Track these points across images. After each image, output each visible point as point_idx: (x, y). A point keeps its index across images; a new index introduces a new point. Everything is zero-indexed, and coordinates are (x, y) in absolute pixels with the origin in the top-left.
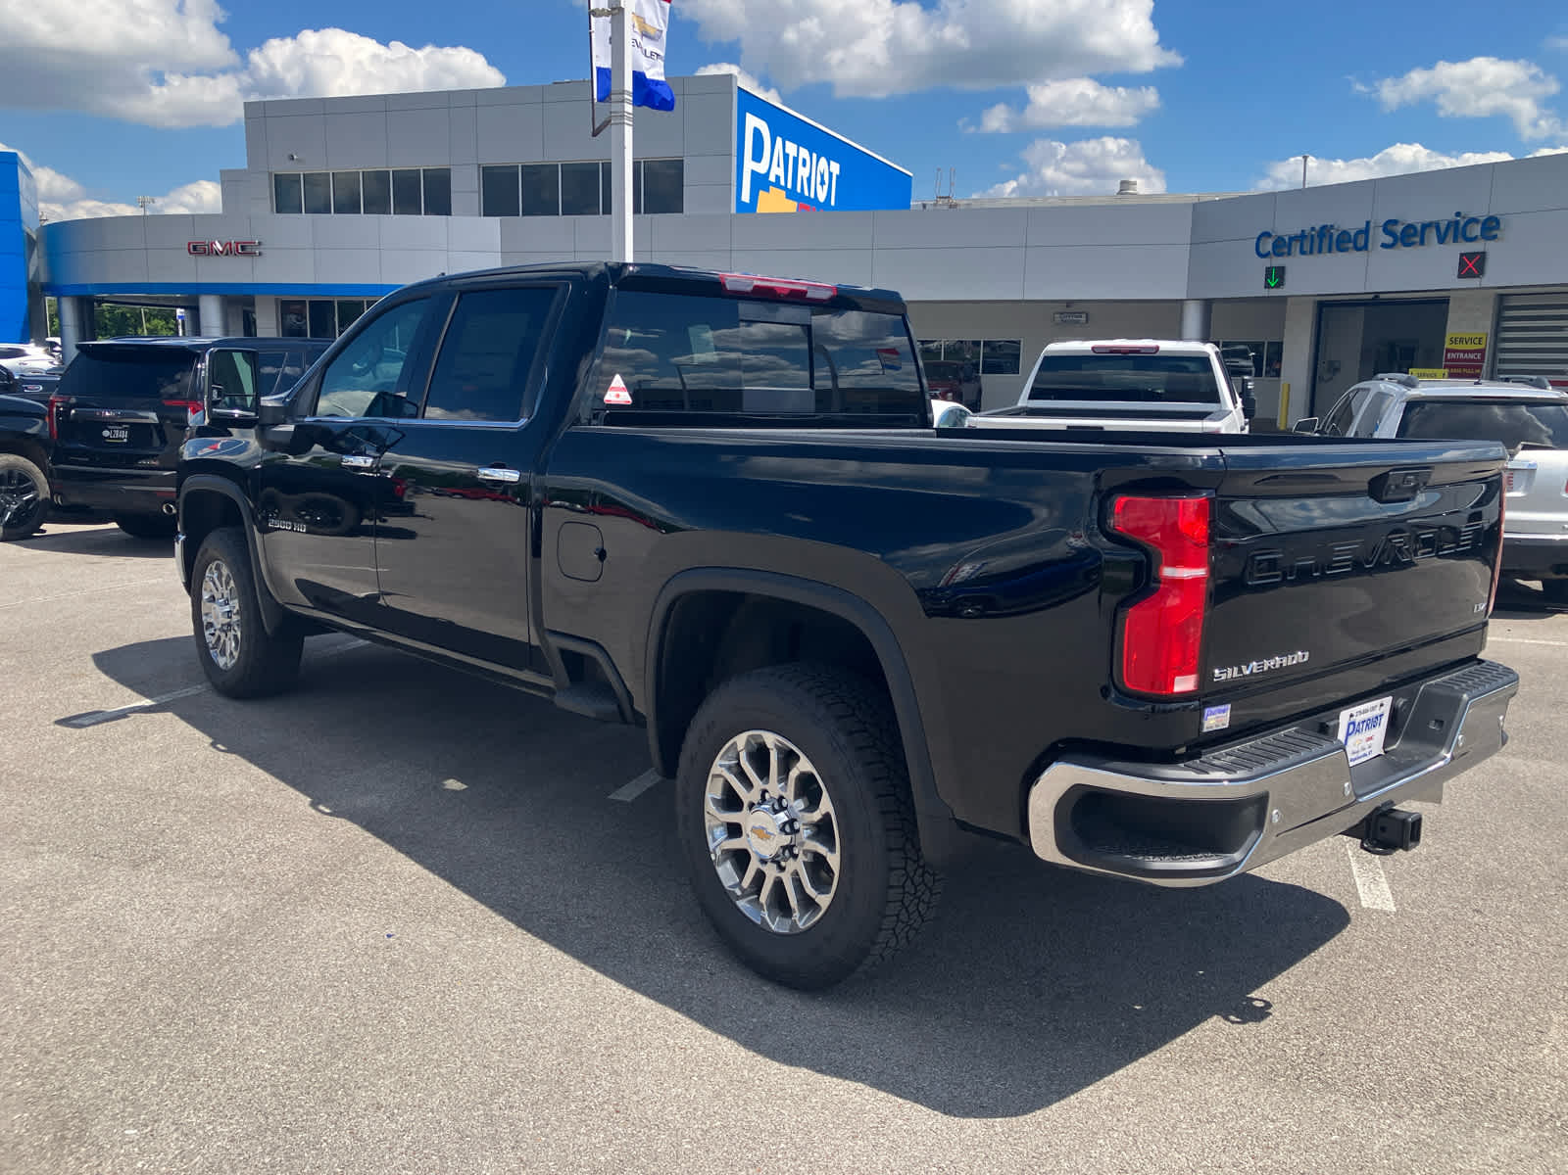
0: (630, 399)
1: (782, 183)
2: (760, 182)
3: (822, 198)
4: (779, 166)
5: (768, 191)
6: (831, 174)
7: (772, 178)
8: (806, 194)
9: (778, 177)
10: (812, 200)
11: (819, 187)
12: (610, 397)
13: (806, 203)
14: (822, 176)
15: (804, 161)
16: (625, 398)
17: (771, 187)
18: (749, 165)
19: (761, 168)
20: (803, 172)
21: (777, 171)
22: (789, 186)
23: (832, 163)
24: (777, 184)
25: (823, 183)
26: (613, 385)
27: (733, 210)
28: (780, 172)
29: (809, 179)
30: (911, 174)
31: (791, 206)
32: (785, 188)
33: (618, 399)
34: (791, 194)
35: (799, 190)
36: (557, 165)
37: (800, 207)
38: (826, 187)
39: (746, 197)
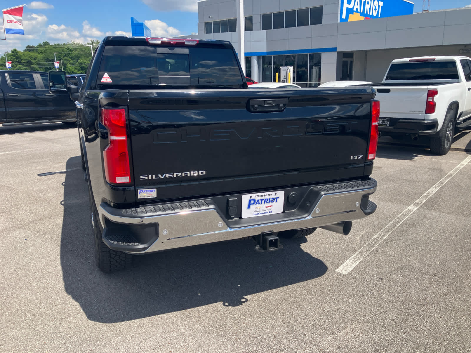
0: (111, 81)
1: (359, 11)
2: (350, 11)
3: (375, 14)
4: (357, 5)
5: (353, 14)
6: (379, 6)
7: (355, 9)
8: (368, 13)
9: (357, 9)
10: (371, 15)
11: (374, 11)
12: (103, 80)
13: (368, 17)
14: (375, 7)
15: (368, 2)
16: (109, 80)
17: (354, 13)
18: (346, 5)
19: (350, 6)
20: (367, 6)
21: (357, 7)
22: (362, 11)
23: (380, 2)
24: (357, 11)
25: (375, 9)
26: (104, 76)
27: (339, 21)
28: (358, 7)
29: (370, 9)
30: (413, 3)
31: (363, 18)
32: (360, 12)
33: (107, 81)
34: (362, 14)
35: (365, 12)
36: (284, 12)
37: (366, 18)
38: (377, 11)
39: (344, 17)
